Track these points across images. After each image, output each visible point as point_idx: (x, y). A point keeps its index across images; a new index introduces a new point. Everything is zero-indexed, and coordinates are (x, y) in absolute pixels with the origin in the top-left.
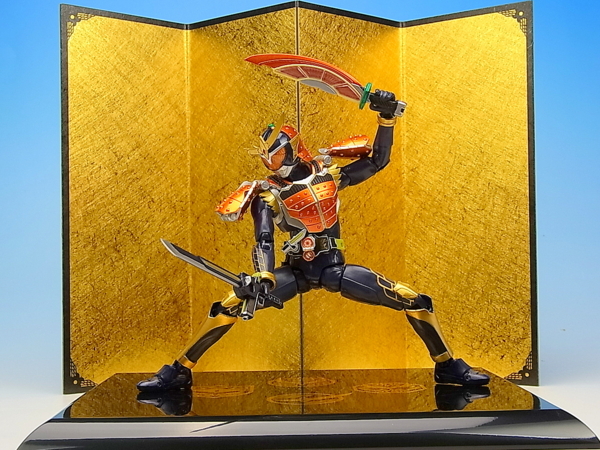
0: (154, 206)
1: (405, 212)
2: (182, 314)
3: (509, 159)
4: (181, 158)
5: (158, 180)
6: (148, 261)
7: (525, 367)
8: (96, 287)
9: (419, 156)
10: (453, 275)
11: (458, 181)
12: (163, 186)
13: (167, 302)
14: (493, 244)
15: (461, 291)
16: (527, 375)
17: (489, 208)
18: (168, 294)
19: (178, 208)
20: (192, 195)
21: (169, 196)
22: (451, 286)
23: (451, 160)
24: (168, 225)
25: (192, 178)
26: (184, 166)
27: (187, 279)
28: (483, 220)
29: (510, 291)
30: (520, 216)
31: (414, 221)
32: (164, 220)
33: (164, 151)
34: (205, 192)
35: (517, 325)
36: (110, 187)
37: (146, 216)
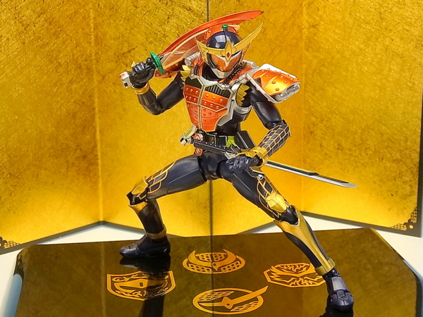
0: (61, 70)
1: (304, 66)
2: (91, 168)
3: (407, 28)
4: (84, 17)
5: (64, 43)
6: (58, 123)
7: (409, 220)
8: (12, 156)
9: (320, 13)
10: (348, 131)
11: (357, 43)
12: (69, 49)
13: (77, 158)
14: (387, 107)
15: (355, 146)
16: (411, 227)
17: (385, 72)
18: (78, 151)
19: (84, 67)
20: (97, 53)
21: (75, 57)
22: (346, 141)
23: (351, 21)
24: (74, 86)
25: (96, 37)
26: (88, 25)
27: (95, 134)
28: (379, 84)
29: (401, 151)
30: (414, 84)
31: (313, 75)
32: (71, 82)
33: (68, 13)
34: (111, 53)
35: (405, 182)
36: (19, 57)
37: (54, 81)
